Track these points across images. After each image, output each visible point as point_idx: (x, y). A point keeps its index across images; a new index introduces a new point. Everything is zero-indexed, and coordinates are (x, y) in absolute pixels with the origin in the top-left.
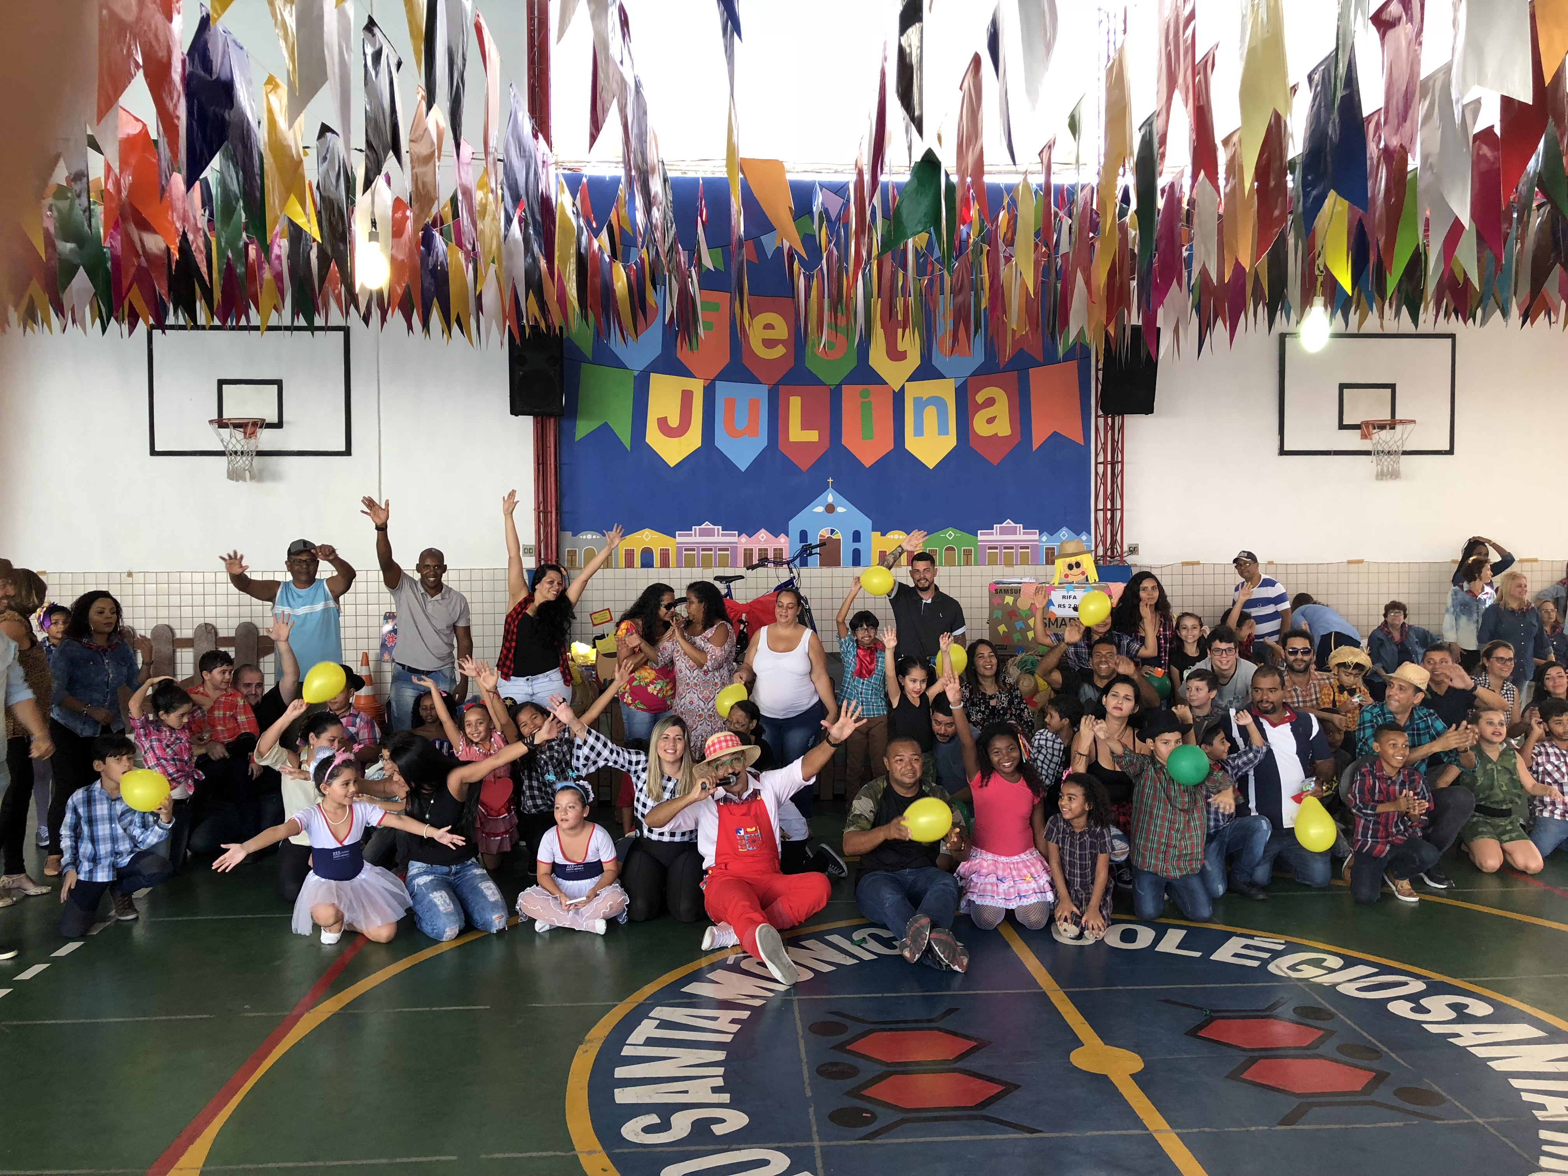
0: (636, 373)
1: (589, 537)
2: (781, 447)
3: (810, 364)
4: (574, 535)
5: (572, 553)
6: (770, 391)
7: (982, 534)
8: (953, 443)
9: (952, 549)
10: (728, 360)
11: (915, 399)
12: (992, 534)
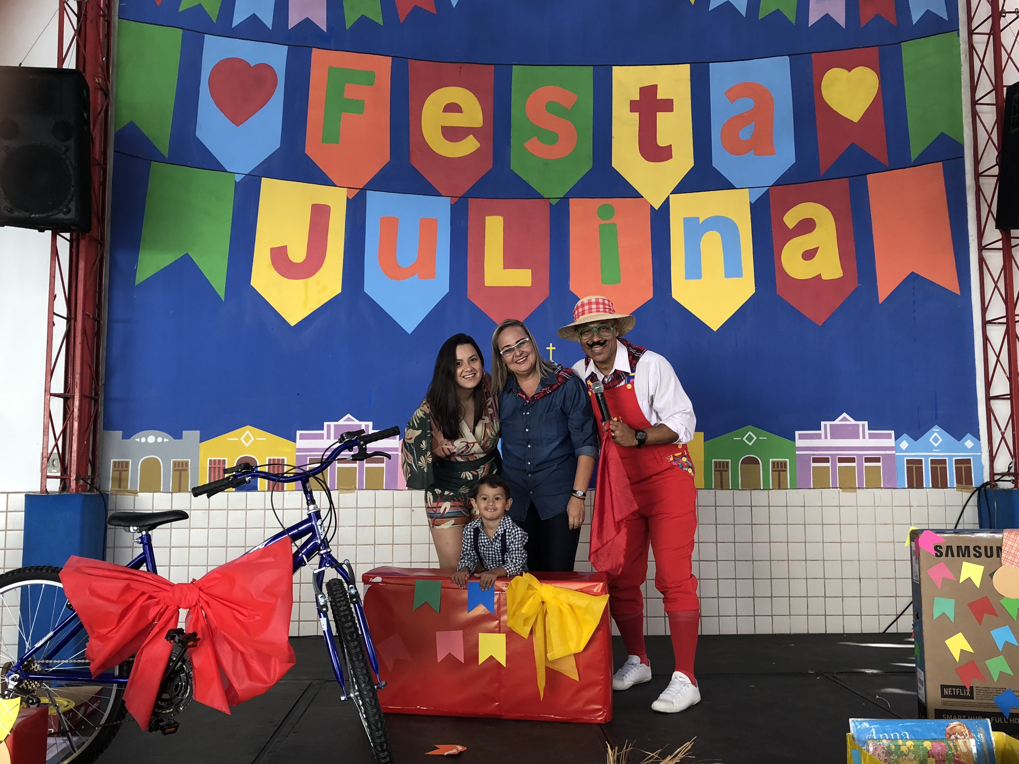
0: (238, 178)
1: (151, 439)
2: (471, 295)
3: (516, 166)
4: (127, 436)
5: (122, 467)
6: (452, 206)
7: (801, 437)
8: (751, 290)
9: (753, 461)
10: (386, 158)
11: (687, 221)
12: (819, 437)
